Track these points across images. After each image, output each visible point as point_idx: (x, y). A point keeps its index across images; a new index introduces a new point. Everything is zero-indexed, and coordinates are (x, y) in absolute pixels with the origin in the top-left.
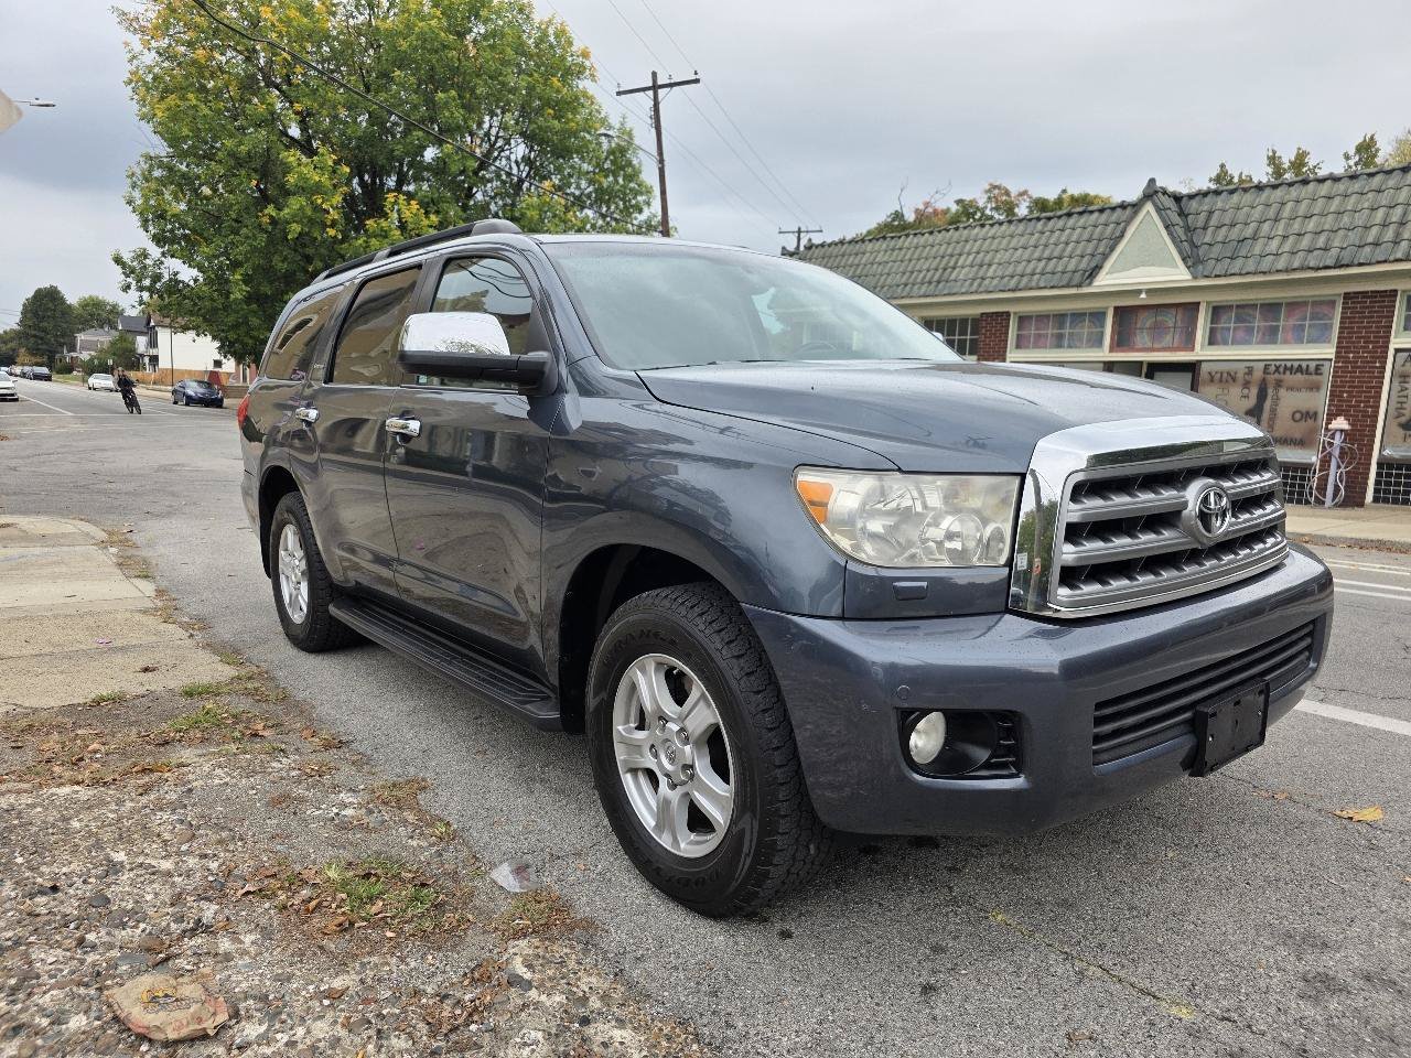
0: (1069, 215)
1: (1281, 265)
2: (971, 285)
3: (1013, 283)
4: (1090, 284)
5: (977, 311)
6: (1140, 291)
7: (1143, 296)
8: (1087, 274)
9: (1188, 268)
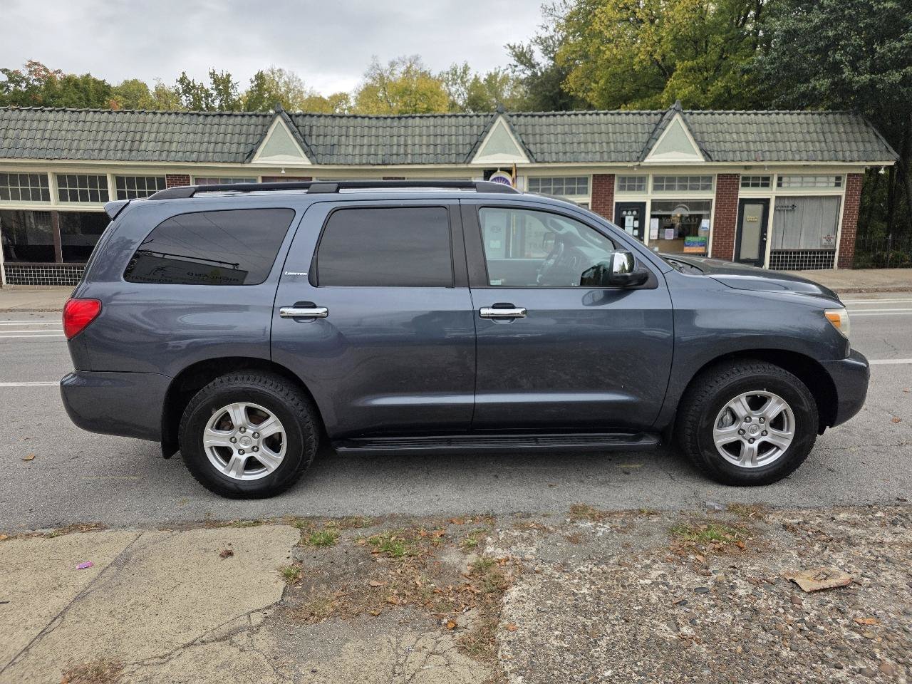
0: (243, 116)
1: (357, 161)
2: (160, 155)
3: (194, 156)
4: (250, 162)
5: (164, 173)
6: (281, 169)
7: (283, 172)
8: (246, 155)
9: (309, 158)
